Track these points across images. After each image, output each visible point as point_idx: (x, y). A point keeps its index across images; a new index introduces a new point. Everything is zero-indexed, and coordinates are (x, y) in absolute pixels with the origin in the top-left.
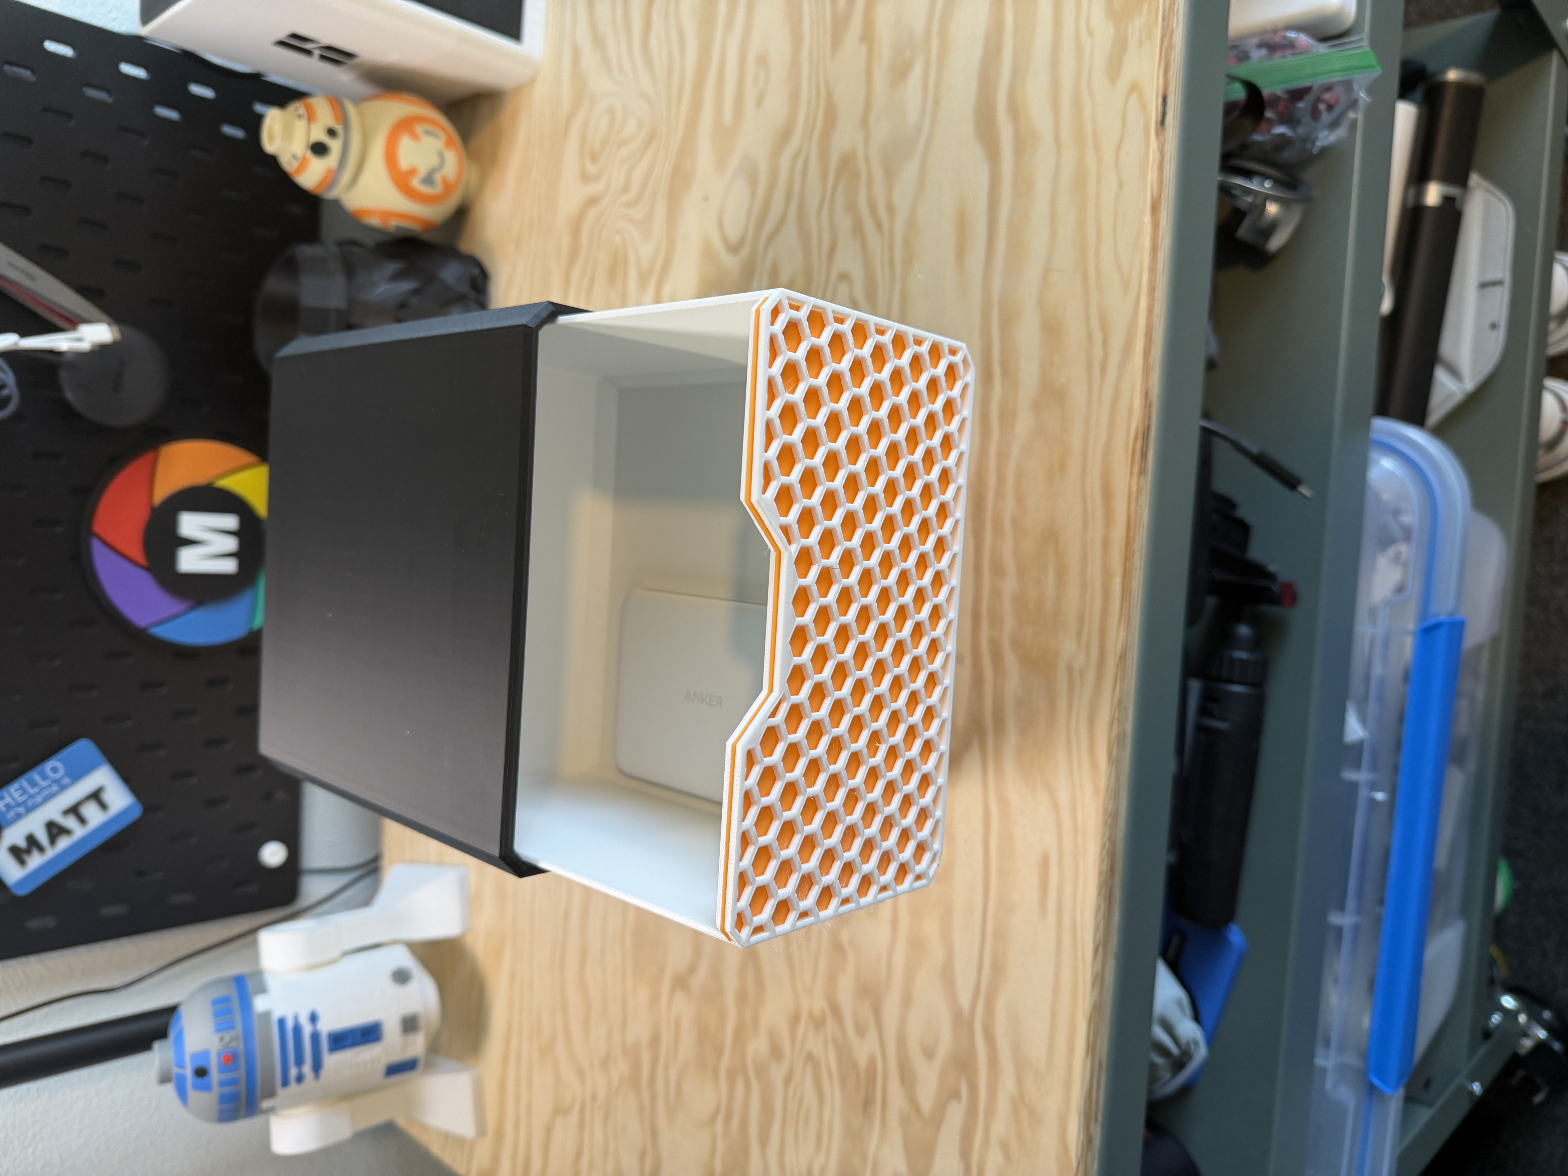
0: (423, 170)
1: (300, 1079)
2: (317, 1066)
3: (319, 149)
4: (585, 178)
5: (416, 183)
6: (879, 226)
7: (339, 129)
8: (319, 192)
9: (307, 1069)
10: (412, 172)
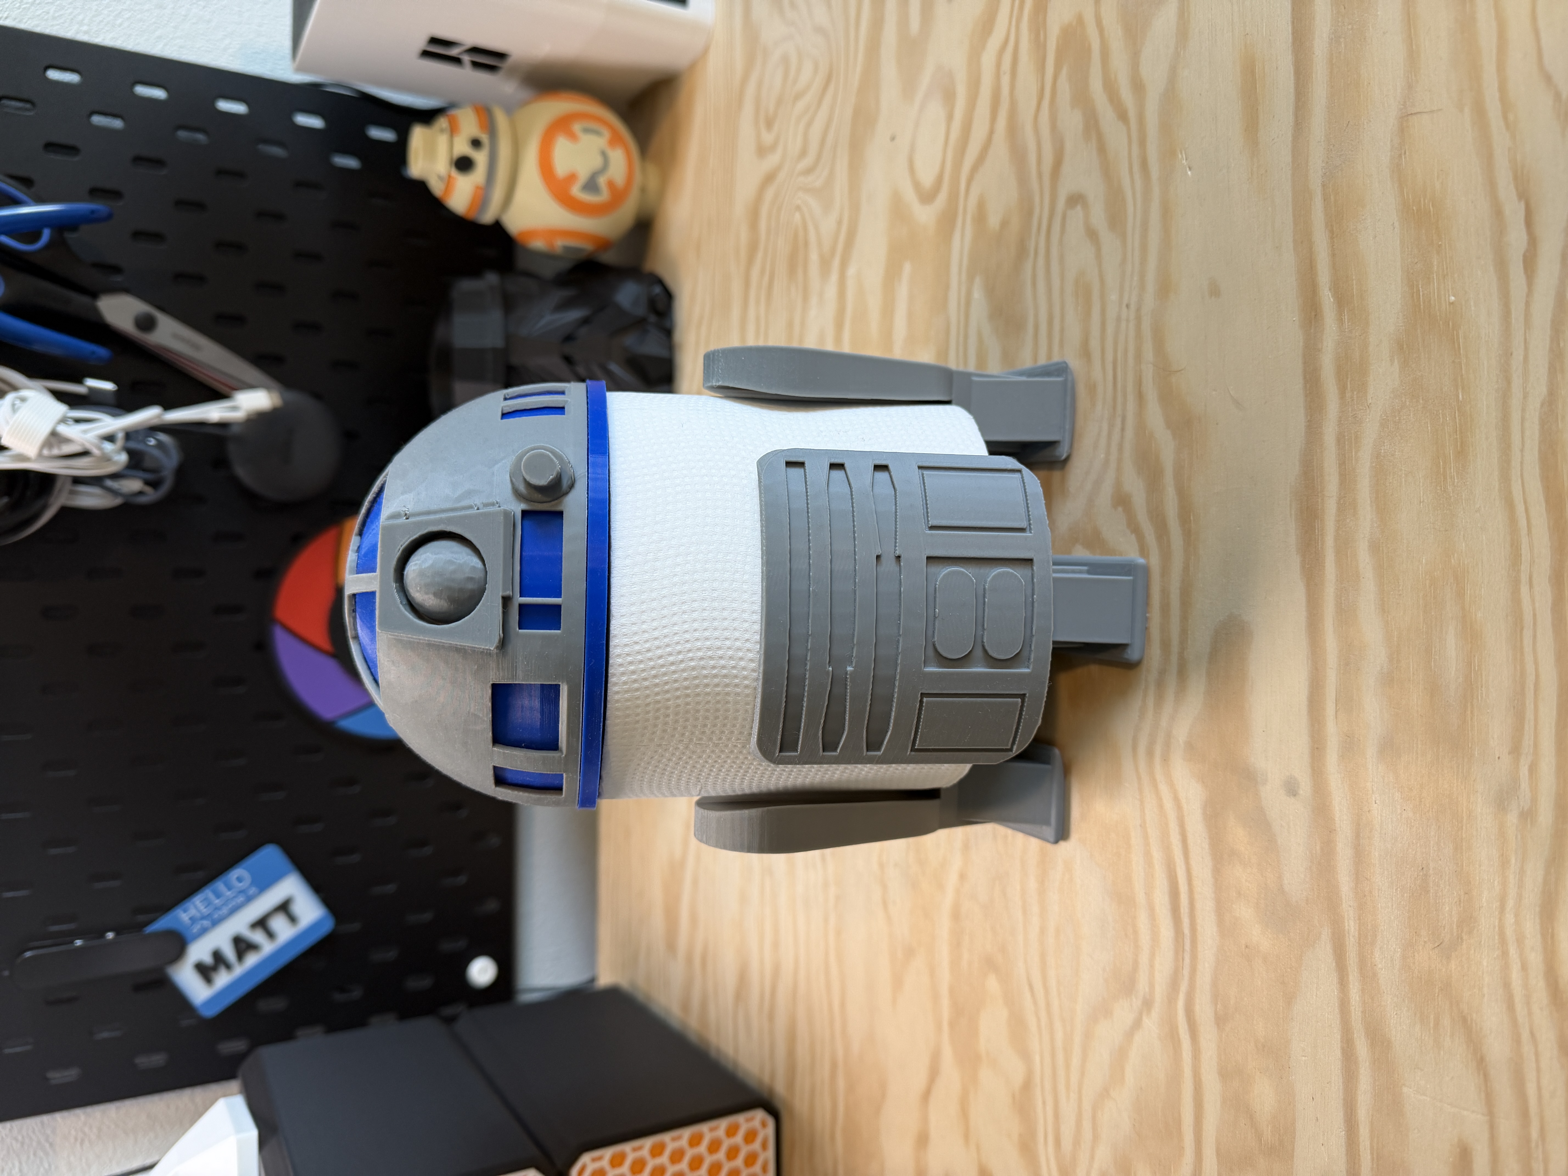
3: (464, 164)
4: (762, 151)
7: (484, 138)
8: (472, 216)
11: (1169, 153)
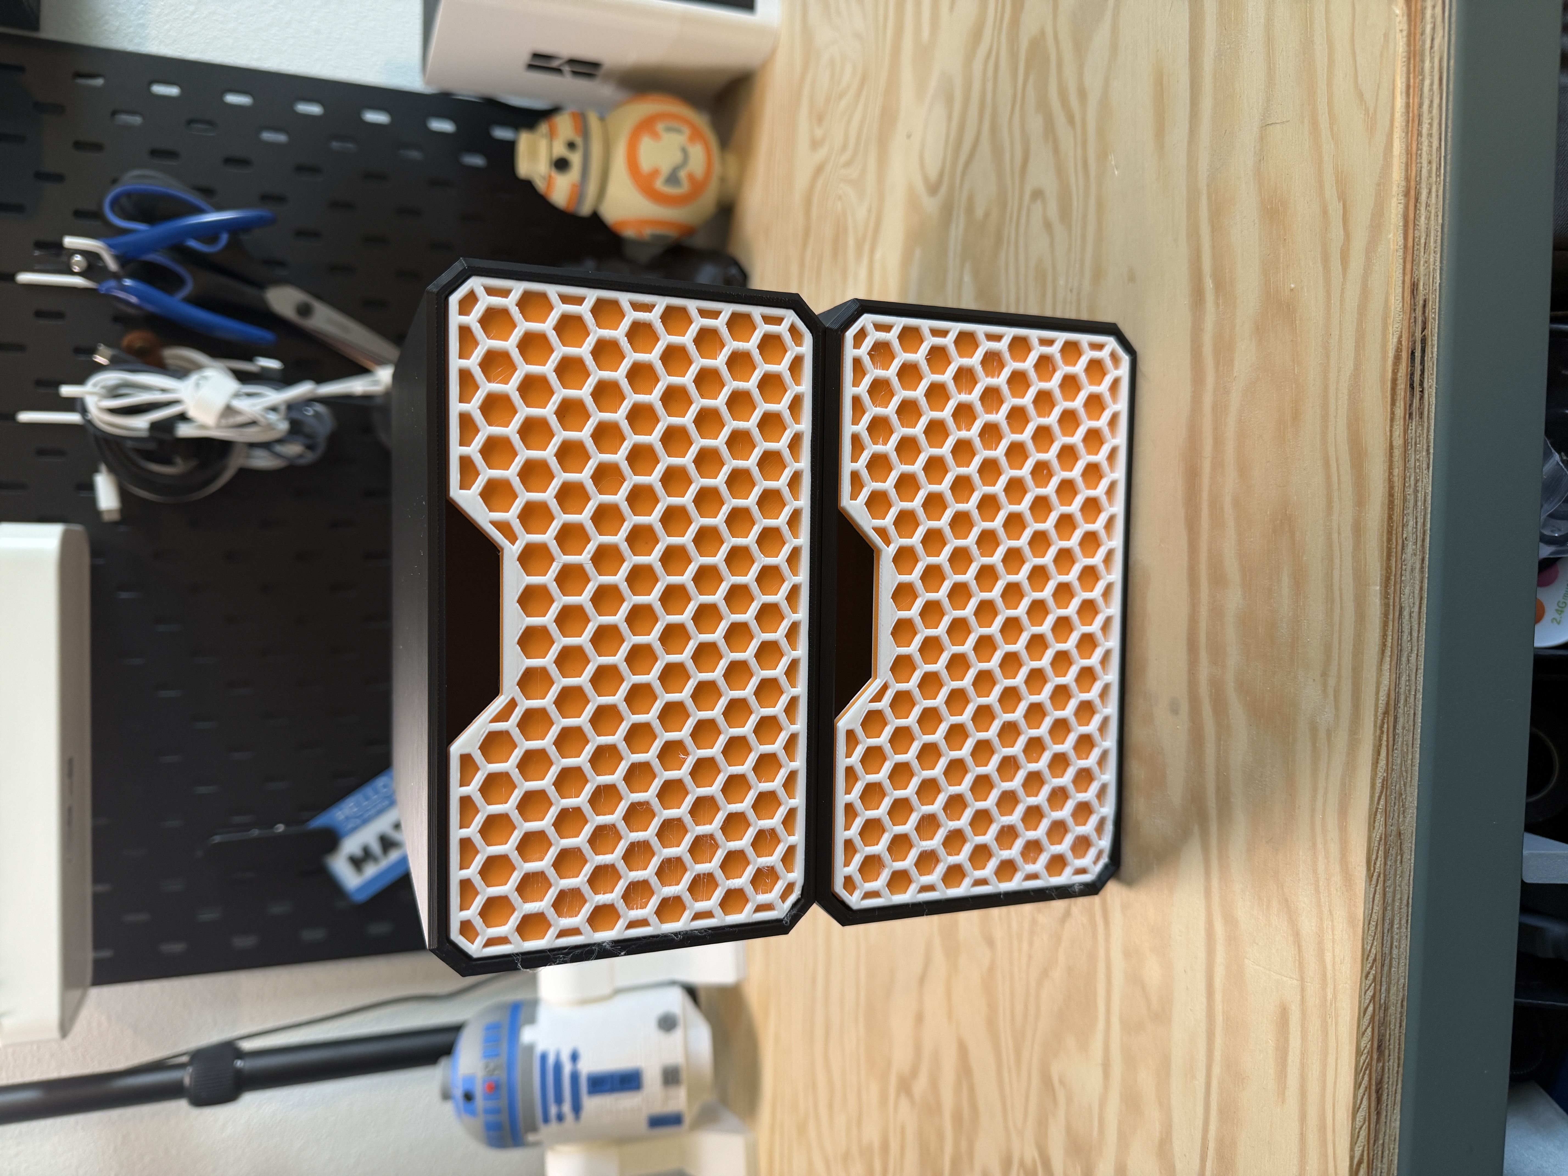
0: (665, 169)
1: (560, 1118)
2: (577, 1108)
3: (561, 165)
4: (815, 144)
5: (659, 184)
6: (1071, 121)
7: (579, 141)
8: (571, 209)
9: (567, 1108)
10: (655, 173)
11: (1103, 156)
